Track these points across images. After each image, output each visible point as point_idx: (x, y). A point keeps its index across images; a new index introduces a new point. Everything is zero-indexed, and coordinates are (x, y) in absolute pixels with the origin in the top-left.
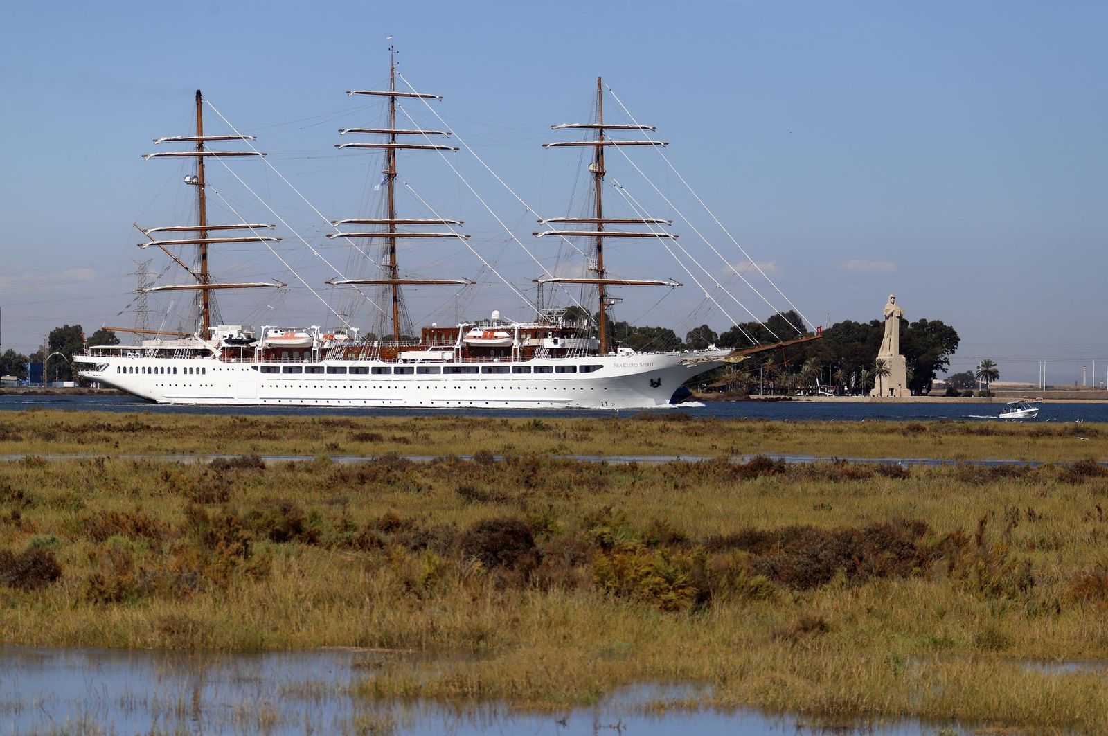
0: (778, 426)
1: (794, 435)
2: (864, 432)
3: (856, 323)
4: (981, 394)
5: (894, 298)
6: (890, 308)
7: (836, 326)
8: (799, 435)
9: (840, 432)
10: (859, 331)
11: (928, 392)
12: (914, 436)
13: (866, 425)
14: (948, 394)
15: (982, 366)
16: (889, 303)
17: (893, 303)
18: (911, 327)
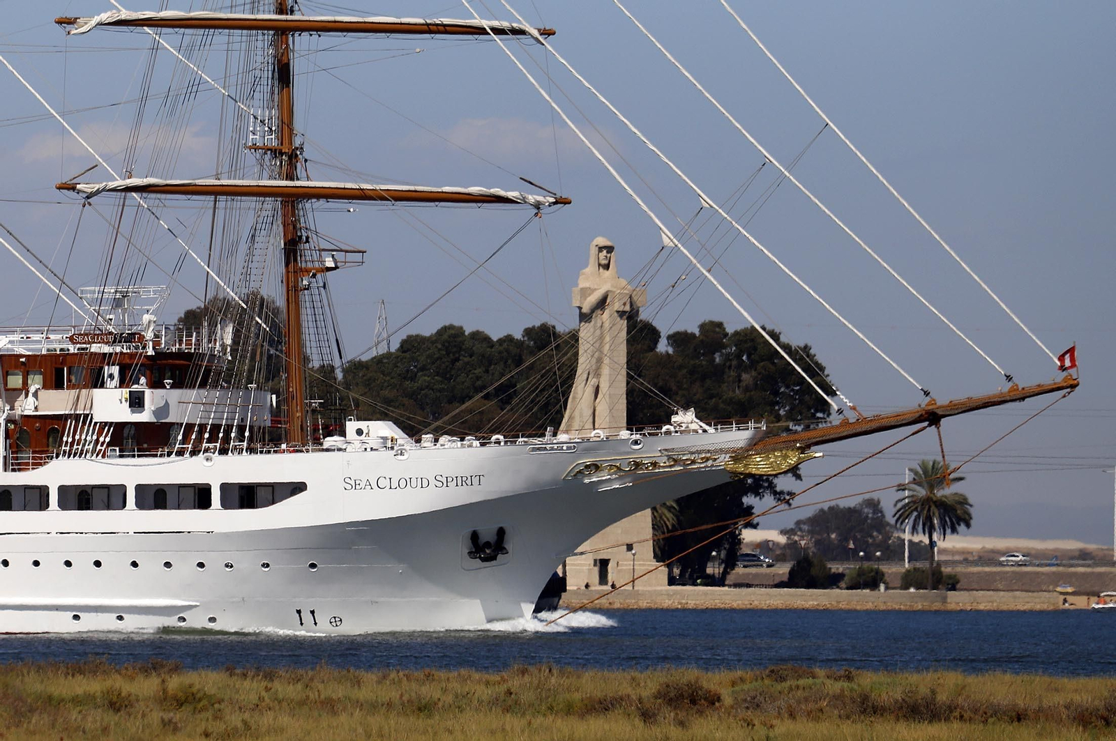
0: (210, 689)
1: (267, 719)
2: (507, 710)
3: (479, 337)
4: (908, 581)
5: (610, 249)
6: (593, 283)
7: (411, 345)
8: (285, 720)
10: (487, 361)
11: (727, 573)
12: (682, 724)
13: (515, 683)
14: (793, 581)
15: (914, 481)
16: (591, 268)
17: (607, 267)
18: (670, 350)
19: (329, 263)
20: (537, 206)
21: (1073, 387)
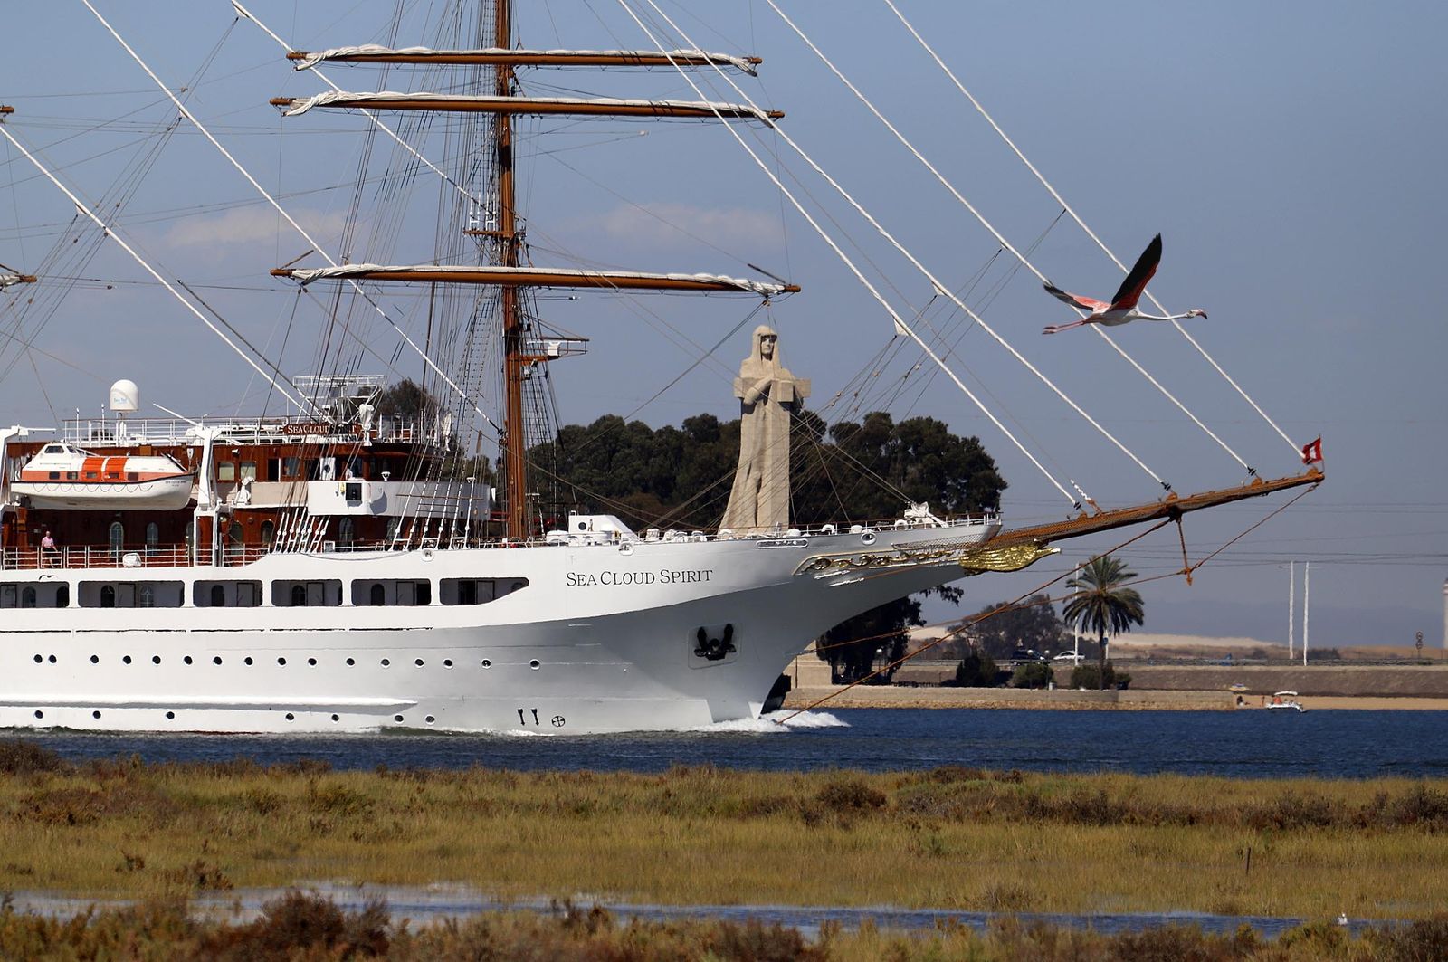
0: (360, 789)
1: (418, 823)
2: (666, 812)
3: (639, 428)
4: (1080, 678)
5: (773, 338)
6: (756, 372)
8: (437, 822)
9: (581, 810)
10: (646, 453)
11: (892, 671)
12: (845, 826)
13: (674, 784)
14: (960, 680)
15: (1085, 577)
16: (754, 357)
17: (769, 357)
18: (834, 442)
19: (552, 351)
20: (766, 294)
21: (1318, 480)
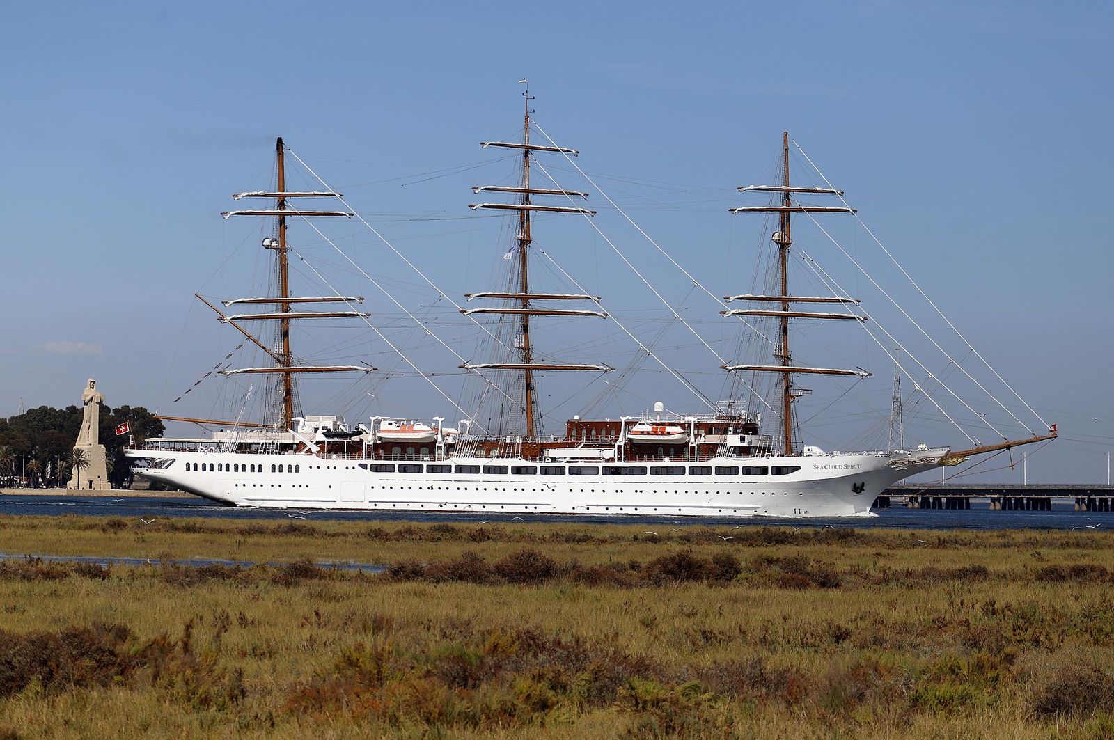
2: (60, 528)
3: (52, 409)
5: (94, 382)
6: (89, 393)
7: (30, 412)
9: (34, 527)
10: (56, 417)
11: (129, 485)
12: (115, 533)
13: (63, 520)
14: (150, 488)
16: (88, 388)
17: (93, 388)
18: (113, 414)
